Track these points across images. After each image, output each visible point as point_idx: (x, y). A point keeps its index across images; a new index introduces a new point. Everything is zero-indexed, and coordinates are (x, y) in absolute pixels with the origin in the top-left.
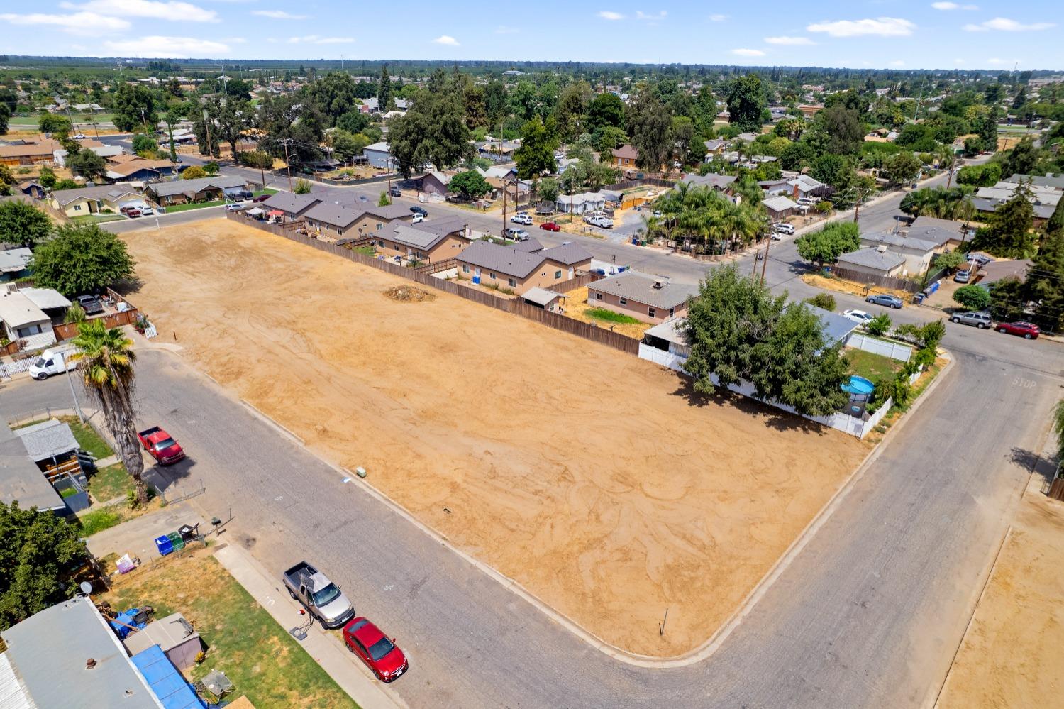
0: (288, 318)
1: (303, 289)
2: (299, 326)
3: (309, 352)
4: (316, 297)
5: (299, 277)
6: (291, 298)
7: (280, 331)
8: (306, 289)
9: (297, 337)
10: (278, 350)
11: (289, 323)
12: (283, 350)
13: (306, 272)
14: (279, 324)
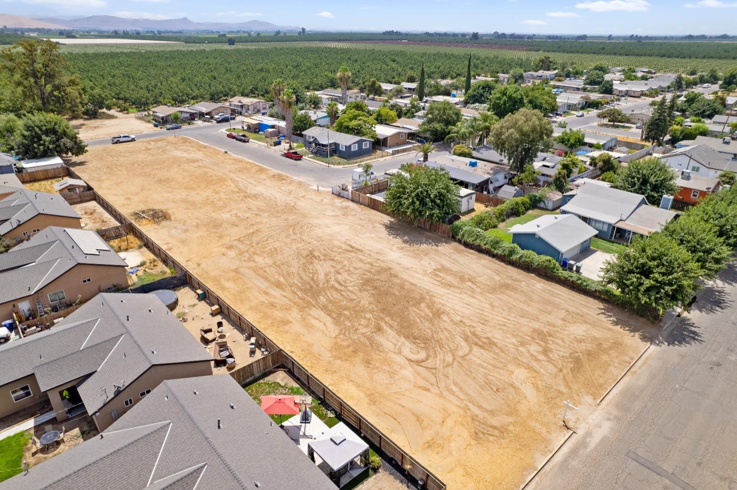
0: (249, 199)
1: (236, 226)
2: (242, 195)
3: (238, 181)
4: (226, 216)
5: (239, 240)
6: (248, 215)
7: (254, 192)
8: (235, 225)
9: (244, 189)
10: (255, 183)
11: (249, 197)
12: (252, 182)
13: (230, 247)
14: (255, 197)
